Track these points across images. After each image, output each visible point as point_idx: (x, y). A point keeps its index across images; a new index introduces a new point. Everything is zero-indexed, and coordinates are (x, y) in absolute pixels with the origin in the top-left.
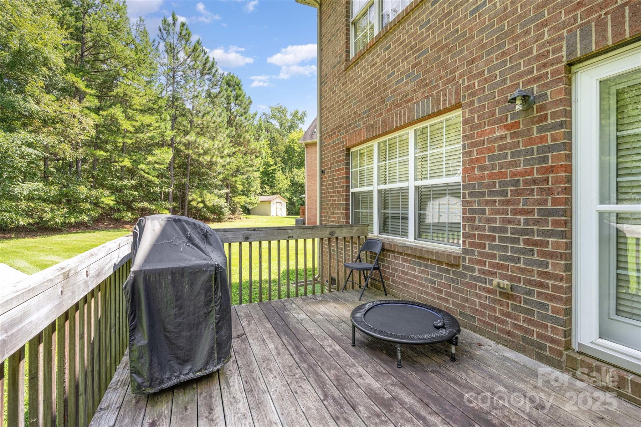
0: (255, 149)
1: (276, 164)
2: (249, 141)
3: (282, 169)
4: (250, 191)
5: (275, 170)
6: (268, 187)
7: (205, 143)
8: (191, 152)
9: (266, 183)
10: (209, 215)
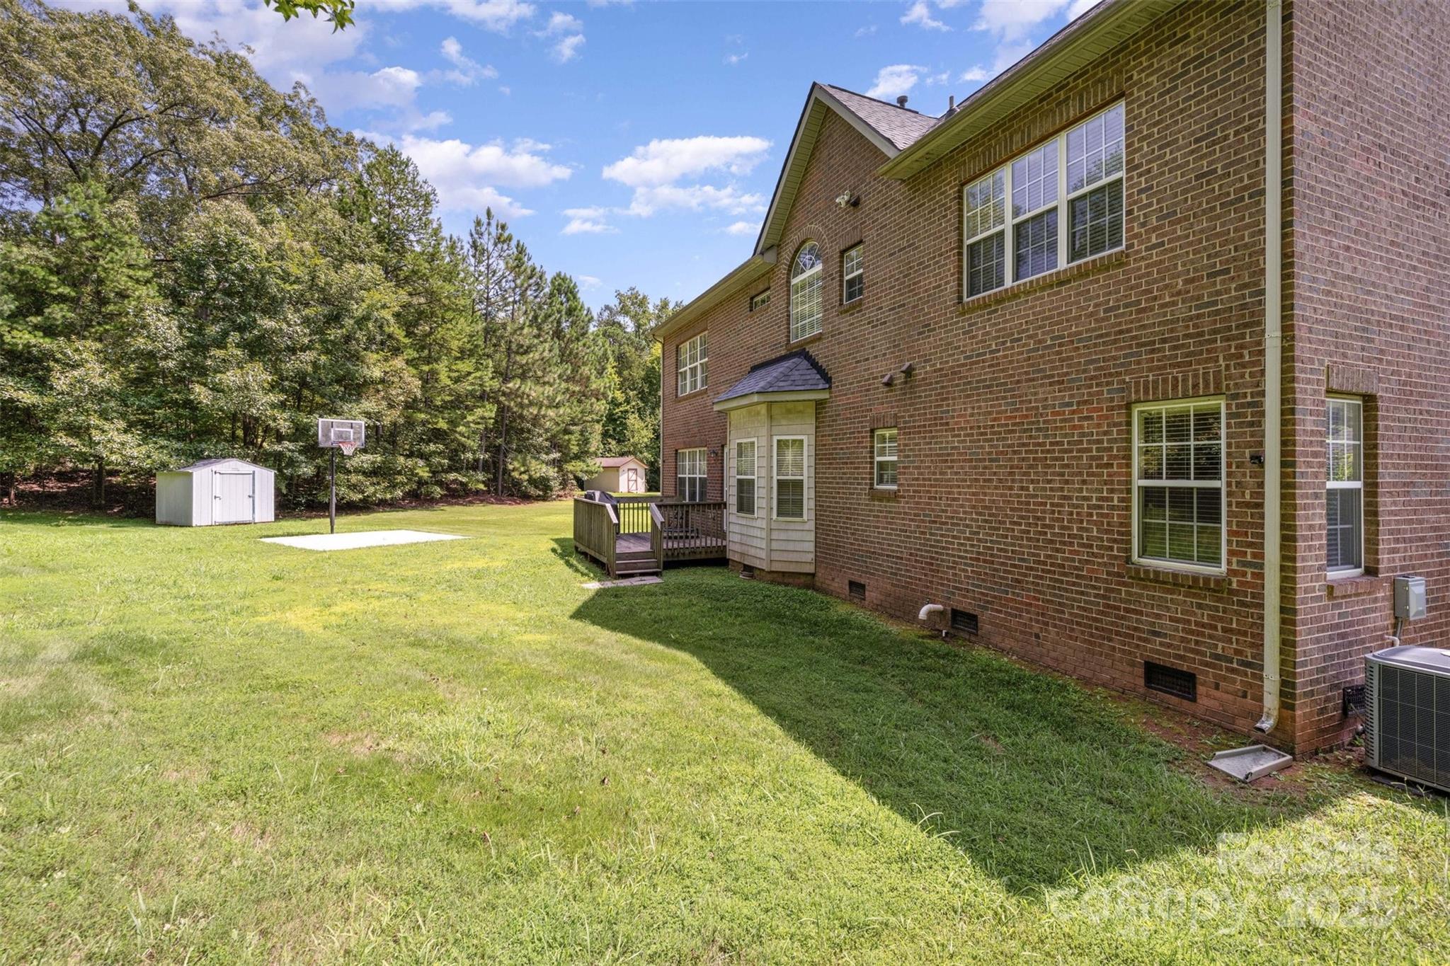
0: (598, 390)
1: (628, 401)
2: (588, 378)
3: (639, 410)
4: (587, 452)
5: (627, 411)
6: (614, 442)
7: (533, 390)
8: (512, 404)
9: (610, 436)
10: (533, 491)
